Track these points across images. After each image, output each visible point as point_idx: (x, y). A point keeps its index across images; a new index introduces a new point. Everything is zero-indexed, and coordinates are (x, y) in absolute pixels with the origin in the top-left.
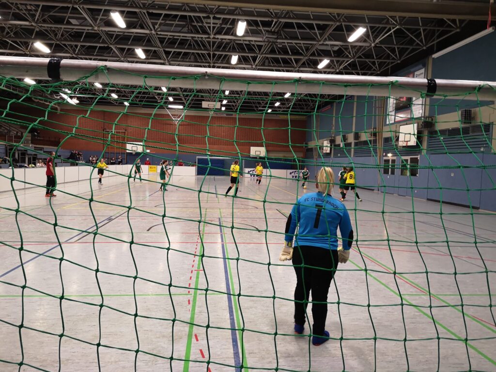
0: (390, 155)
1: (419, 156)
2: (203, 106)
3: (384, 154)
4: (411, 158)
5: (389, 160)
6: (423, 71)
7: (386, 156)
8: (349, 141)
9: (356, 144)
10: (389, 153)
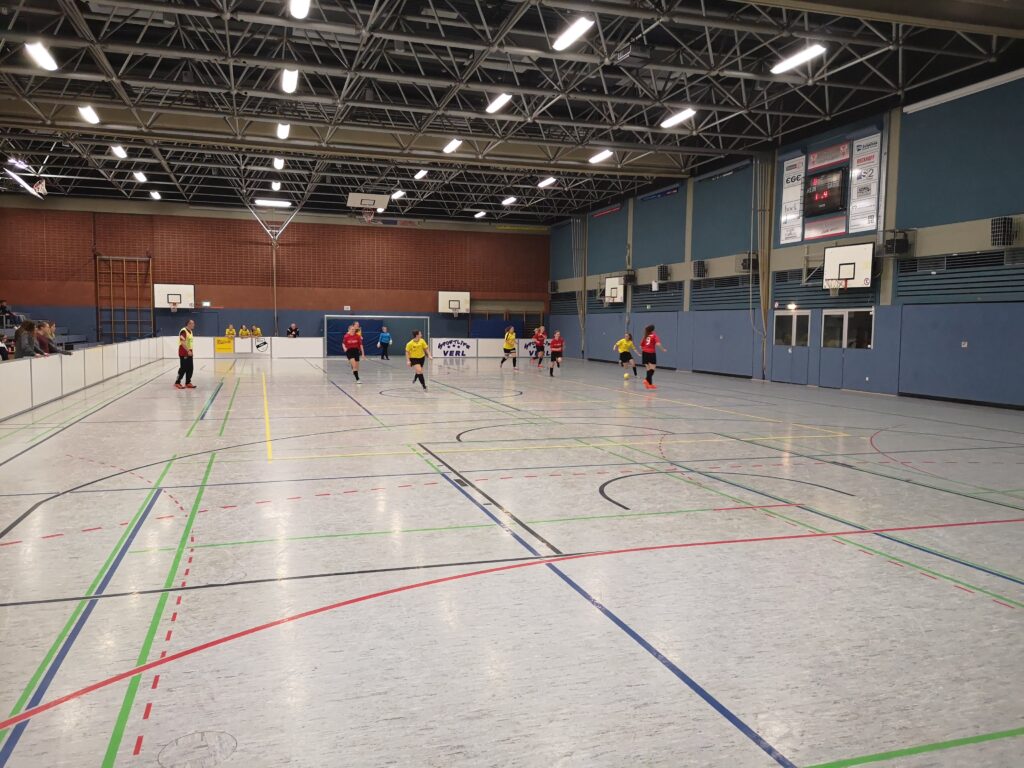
0: (792, 306)
1: (873, 309)
2: (350, 204)
3: (776, 305)
4: (850, 313)
5: (791, 317)
6: (876, 138)
7: (783, 307)
8: (675, 278)
9: (695, 285)
10: (789, 302)
